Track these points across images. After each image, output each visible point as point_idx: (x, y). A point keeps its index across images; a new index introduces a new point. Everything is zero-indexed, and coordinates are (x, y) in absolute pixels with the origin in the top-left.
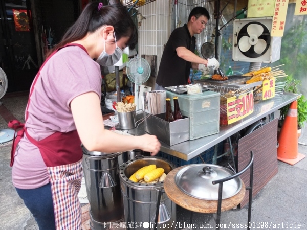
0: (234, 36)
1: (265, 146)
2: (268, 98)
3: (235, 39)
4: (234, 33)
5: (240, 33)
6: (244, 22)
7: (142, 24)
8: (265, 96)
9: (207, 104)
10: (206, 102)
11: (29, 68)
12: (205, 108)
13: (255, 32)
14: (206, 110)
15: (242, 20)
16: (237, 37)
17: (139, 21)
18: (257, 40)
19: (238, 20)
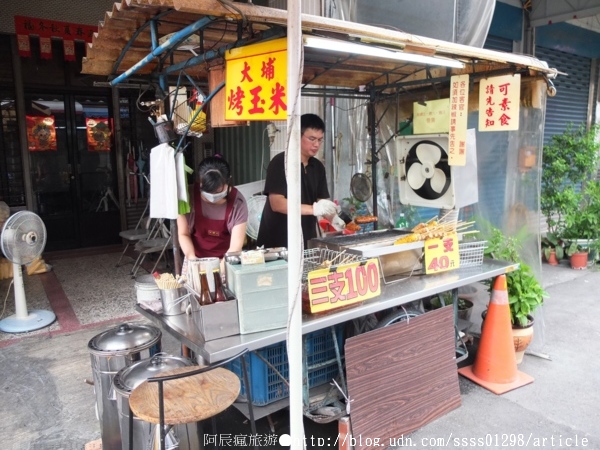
0: (398, 162)
1: (416, 354)
2: (439, 270)
3: (401, 168)
4: (399, 158)
5: (408, 158)
6: (411, 140)
7: (275, 139)
8: (432, 267)
9: (267, 280)
10: (265, 278)
11: (106, 209)
12: (263, 286)
13: (428, 156)
14: (265, 289)
15: (407, 137)
16: (404, 165)
17: (270, 135)
18: (433, 170)
19: (402, 137)
